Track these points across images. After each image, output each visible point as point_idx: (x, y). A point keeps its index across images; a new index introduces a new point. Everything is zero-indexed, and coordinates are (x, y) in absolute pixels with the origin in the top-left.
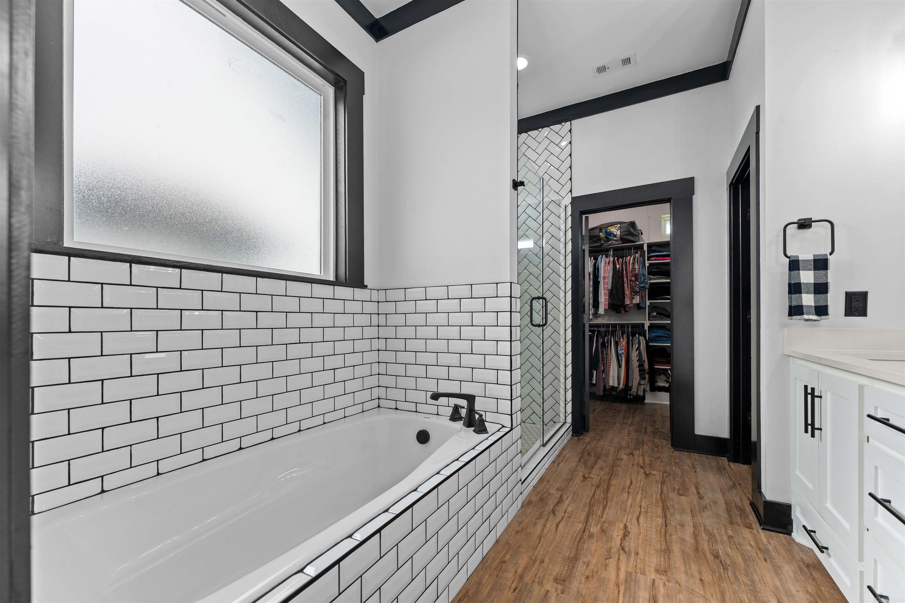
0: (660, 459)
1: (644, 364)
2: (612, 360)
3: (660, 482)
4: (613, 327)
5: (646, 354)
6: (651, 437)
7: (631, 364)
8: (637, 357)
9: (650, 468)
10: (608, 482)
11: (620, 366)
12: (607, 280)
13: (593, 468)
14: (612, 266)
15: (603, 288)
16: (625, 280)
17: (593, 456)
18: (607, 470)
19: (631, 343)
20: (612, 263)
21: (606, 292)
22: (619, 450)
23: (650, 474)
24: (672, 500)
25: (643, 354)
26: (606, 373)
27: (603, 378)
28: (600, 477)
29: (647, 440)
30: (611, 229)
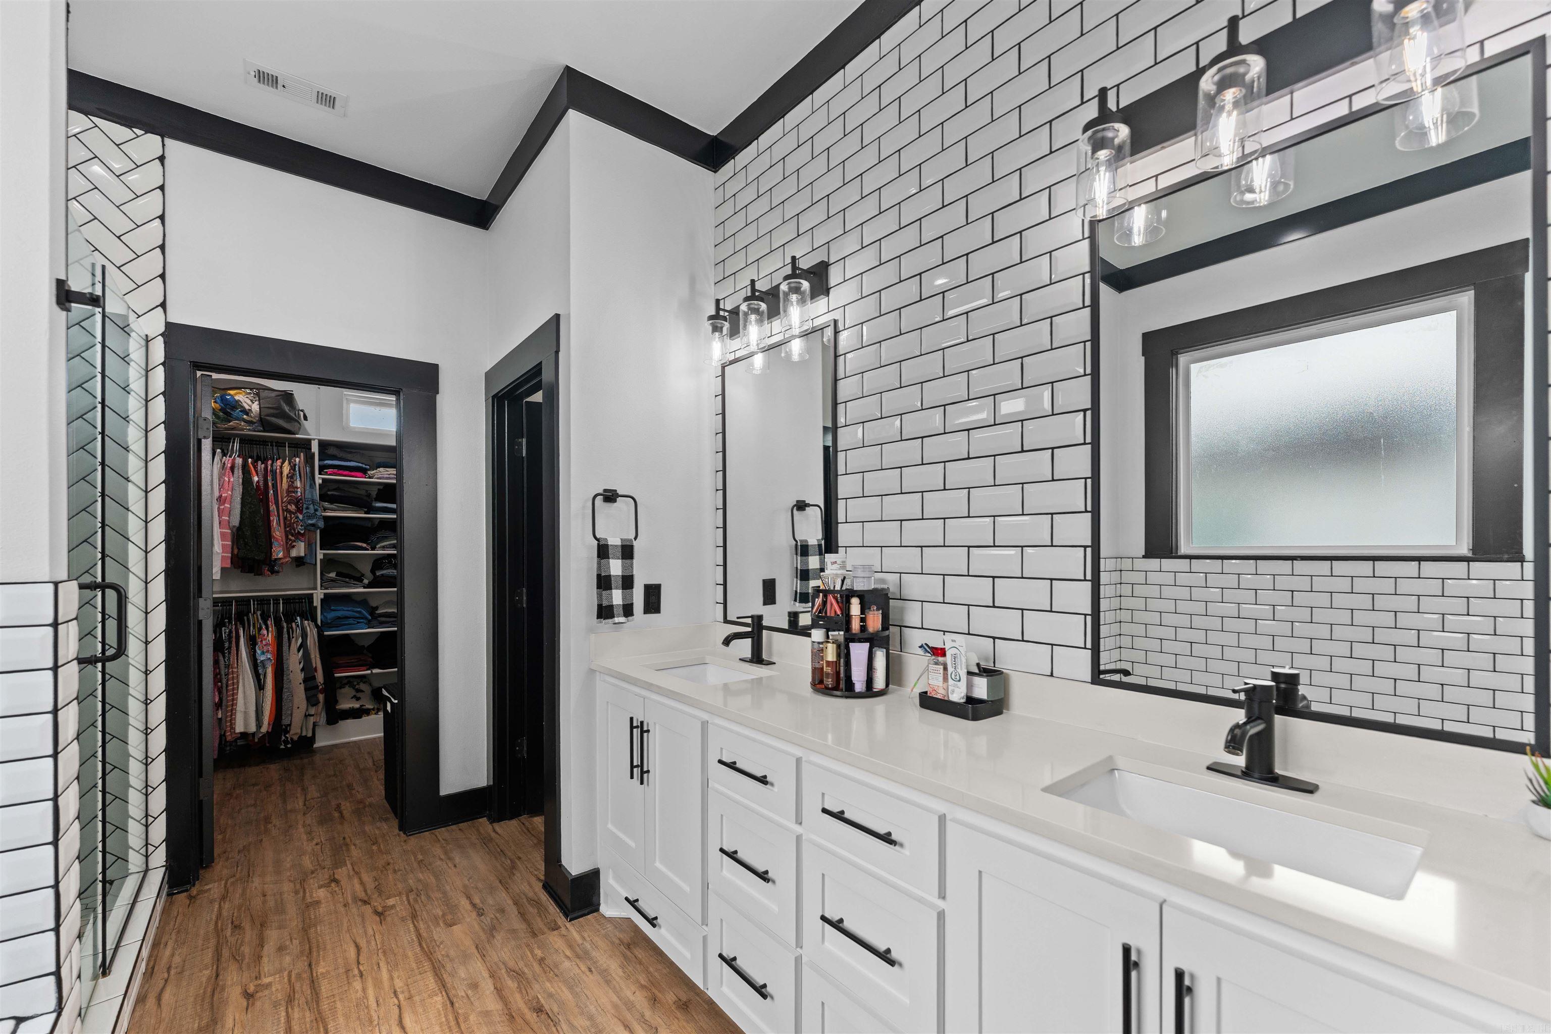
0: (391, 867)
1: (316, 674)
2: (241, 677)
3: (408, 918)
4: (240, 605)
5: (318, 656)
6: (356, 823)
7: (288, 679)
8: (300, 663)
9: (380, 895)
10: (309, 974)
11: (260, 686)
12: (229, 506)
13: (260, 957)
14: (241, 476)
15: (218, 523)
16: (273, 507)
17: (247, 925)
18: (295, 946)
19: (285, 636)
20: (240, 469)
21: (227, 531)
22: (303, 881)
23: (386, 908)
24: (441, 943)
25: (313, 656)
26: (227, 706)
27: (218, 718)
28: (286, 974)
29: (350, 835)
30: (236, 394)
